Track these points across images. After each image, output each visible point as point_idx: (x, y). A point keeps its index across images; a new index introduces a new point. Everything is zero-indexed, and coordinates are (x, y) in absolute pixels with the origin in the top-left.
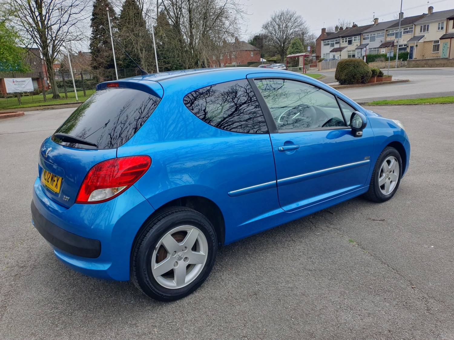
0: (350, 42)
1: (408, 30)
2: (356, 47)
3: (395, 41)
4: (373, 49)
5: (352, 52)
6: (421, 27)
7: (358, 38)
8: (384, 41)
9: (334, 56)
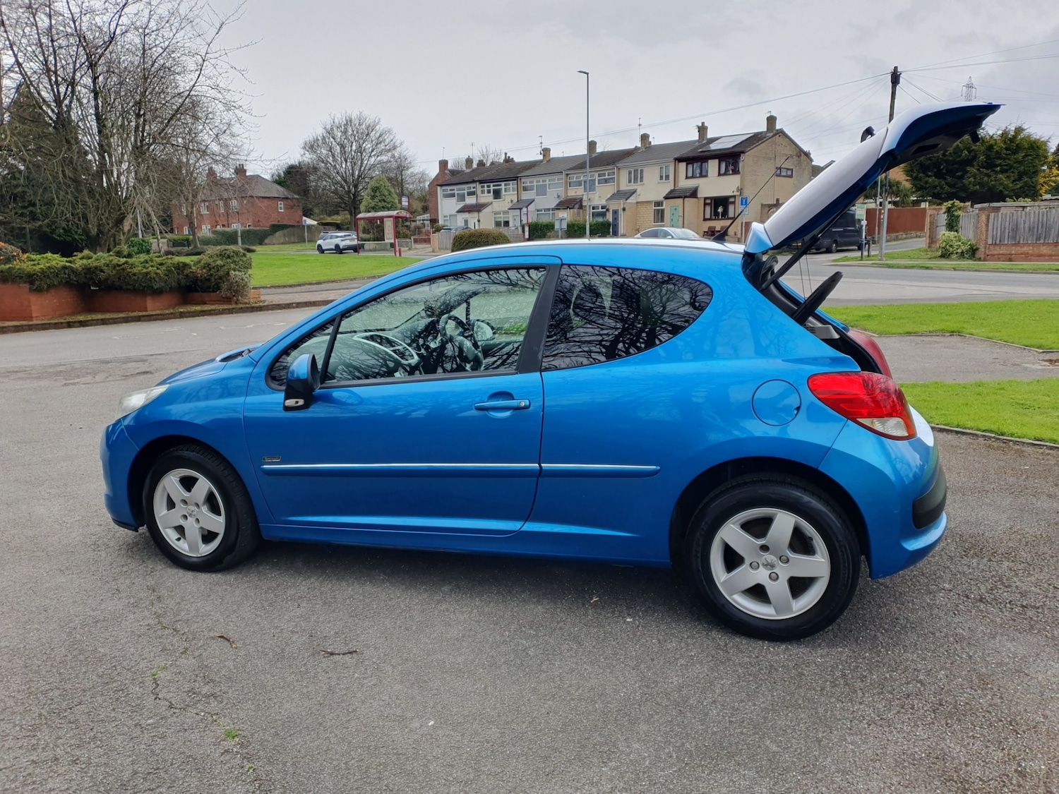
0: (497, 194)
1: (607, 177)
2: (510, 205)
3: (585, 198)
4: (543, 212)
5: (502, 215)
6: (630, 173)
7: (512, 185)
8: (563, 197)
9: (466, 222)
